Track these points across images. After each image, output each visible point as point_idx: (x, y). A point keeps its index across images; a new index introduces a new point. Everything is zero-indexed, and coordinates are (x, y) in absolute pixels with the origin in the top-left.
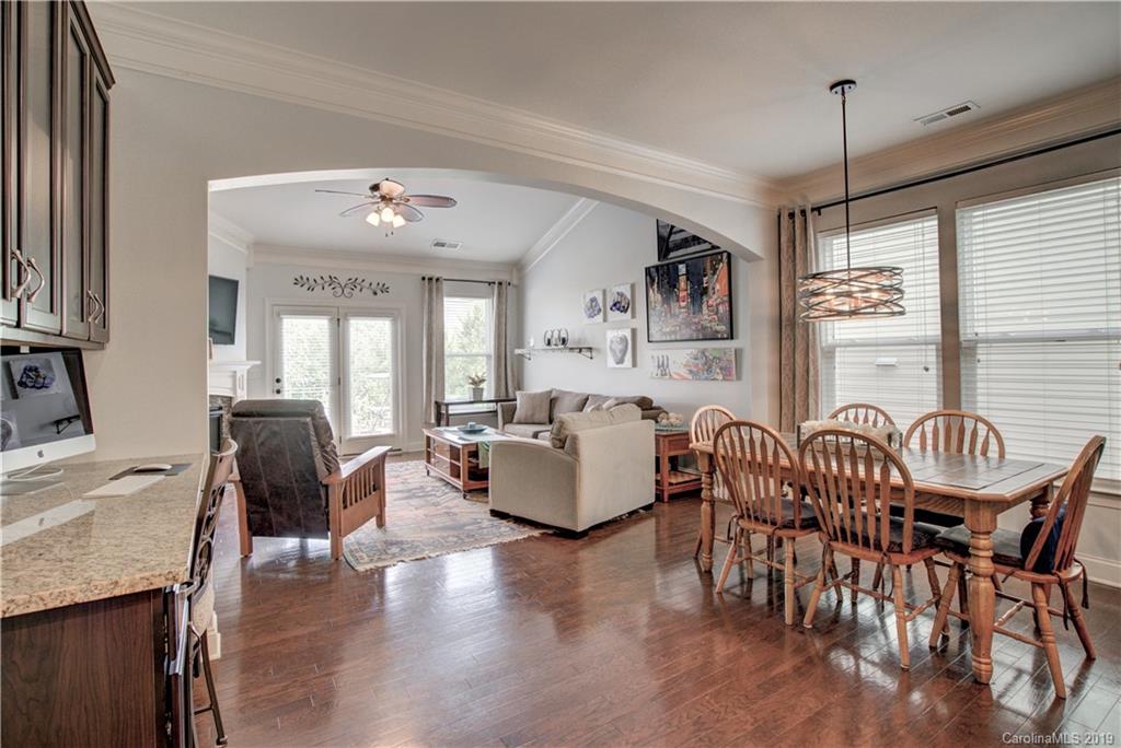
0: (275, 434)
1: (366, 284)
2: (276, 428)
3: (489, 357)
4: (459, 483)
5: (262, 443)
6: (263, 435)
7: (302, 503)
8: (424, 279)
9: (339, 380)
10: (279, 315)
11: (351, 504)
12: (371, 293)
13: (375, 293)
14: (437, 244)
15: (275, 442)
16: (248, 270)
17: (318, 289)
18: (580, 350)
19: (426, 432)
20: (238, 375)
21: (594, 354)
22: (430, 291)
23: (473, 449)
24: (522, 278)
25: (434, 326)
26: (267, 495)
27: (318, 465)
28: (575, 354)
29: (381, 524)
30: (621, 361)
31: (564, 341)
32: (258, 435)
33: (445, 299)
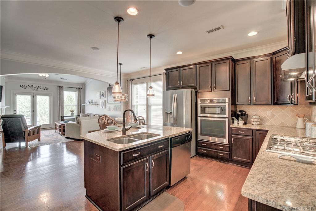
0: (12, 121)
1: (42, 87)
2: (12, 120)
3: (76, 105)
4: (61, 133)
5: (9, 123)
6: (9, 122)
7: (19, 135)
8: (58, 86)
9: (34, 111)
10: (15, 94)
11: (31, 135)
12: (43, 90)
13: (44, 90)
14: (61, 79)
15: (12, 123)
16: (6, 83)
17: (27, 88)
18: (95, 105)
19: (55, 123)
20: (2, 109)
21: (98, 105)
22: (60, 89)
23: (64, 125)
24: (85, 87)
25: (61, 98)
26: (10, 134)
27: (22, 127)
28: (94, 105)
29: (39, 140)
30: (103, 107)
31: (92, 102)
32: (8, 122)
33: (64, 92)
